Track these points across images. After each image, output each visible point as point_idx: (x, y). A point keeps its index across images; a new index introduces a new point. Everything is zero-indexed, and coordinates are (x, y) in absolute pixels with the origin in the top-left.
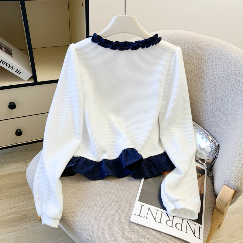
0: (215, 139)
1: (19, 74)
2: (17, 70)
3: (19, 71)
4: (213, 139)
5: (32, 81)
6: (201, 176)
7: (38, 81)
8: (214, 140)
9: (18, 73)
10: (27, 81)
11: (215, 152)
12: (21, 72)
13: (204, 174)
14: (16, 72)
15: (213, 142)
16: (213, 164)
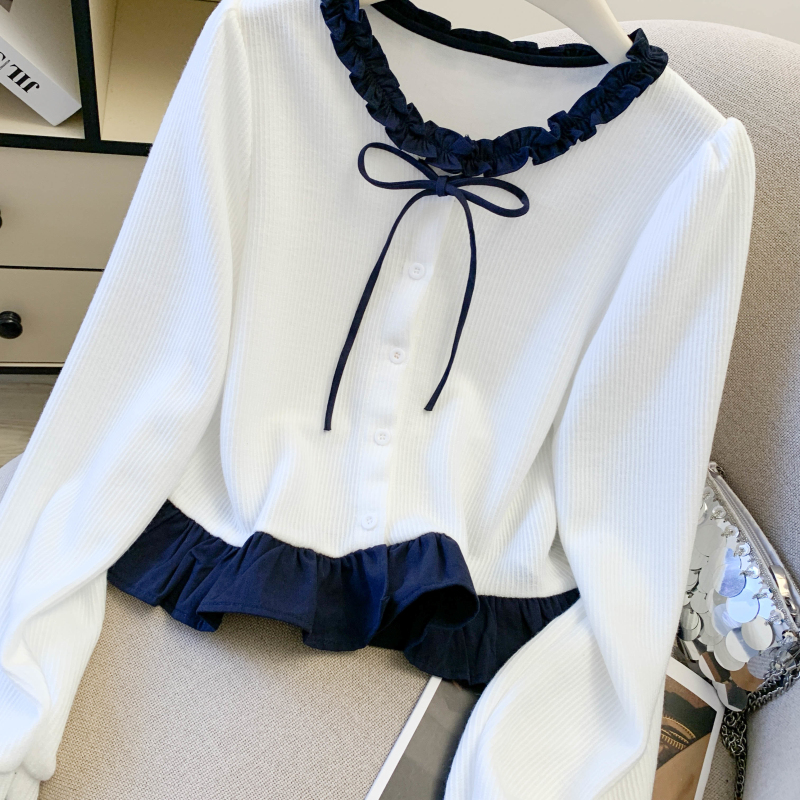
1: (26, 89)
2: (19, 71)
3: (26, 77)
4: (796, 592)
5: (77, 133)
6: (692, 742)
7: (104, 137)
9: (19, 83)
10: (60, 125)
11: (789, 656)
12: (32, 84)
13: (709, 730)
14: (12, 77)
15: (789, 606)
16: (762, 704)
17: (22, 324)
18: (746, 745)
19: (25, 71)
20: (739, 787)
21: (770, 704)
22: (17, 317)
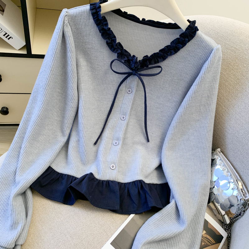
0: (246, 187)
1: (9, 39)
2: (6, 34)
3: (8, 35)
4: (244, 187)
5: (24, 52)
7: (33, 53)
8: (245, 189)
9: (6, 37)
10: (19, 50)
11: (242, 206)
12: (10, 37)
14: (4, 35)
15: (242, 191)
17: (9, 110)
18: (230, 234)
19: (8, 33)
20: (229, 246)
21: (237, 221)
22: (7, 109)
